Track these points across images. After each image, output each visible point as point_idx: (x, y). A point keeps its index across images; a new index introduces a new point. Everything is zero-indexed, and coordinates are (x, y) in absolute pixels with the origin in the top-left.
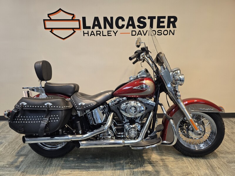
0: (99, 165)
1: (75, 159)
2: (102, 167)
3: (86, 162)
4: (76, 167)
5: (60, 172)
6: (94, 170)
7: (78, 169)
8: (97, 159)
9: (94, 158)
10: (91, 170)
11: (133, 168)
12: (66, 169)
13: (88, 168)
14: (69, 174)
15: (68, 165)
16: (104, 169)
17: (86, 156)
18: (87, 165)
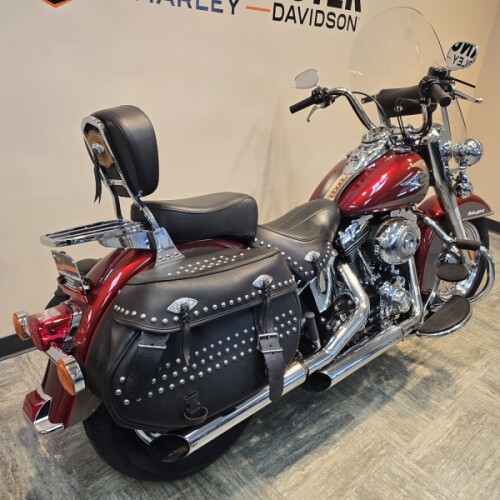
0: (336, 415)
1: (267, 435)
2: (349, 418)
3: (300, 426)
4: (297, 452)
5: (279, 490)
6: (344, 434)
7: (307, 452)
8: (314, 406)
9: (306, 408)
10: (336, 436)
11: (402, 386)
12: (279, 472)
13: (324, 437)
14: (306, 477)
15: (271, 461)
16: (357, 418)
17: (279, 412)
18: (312, 432)
